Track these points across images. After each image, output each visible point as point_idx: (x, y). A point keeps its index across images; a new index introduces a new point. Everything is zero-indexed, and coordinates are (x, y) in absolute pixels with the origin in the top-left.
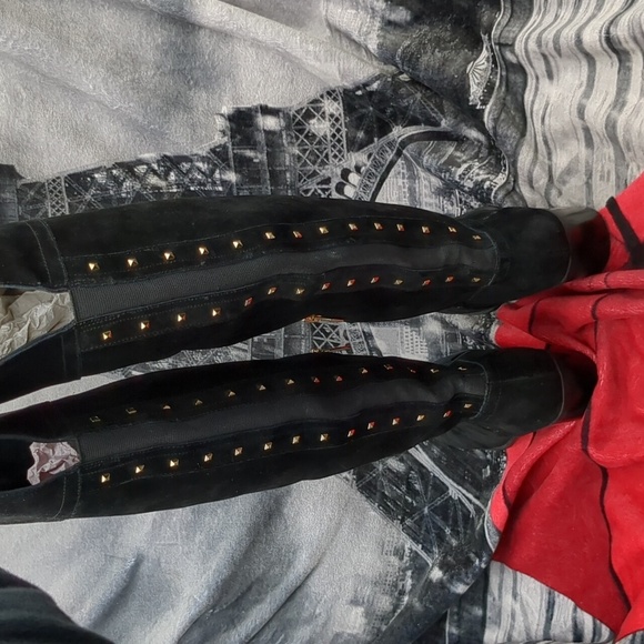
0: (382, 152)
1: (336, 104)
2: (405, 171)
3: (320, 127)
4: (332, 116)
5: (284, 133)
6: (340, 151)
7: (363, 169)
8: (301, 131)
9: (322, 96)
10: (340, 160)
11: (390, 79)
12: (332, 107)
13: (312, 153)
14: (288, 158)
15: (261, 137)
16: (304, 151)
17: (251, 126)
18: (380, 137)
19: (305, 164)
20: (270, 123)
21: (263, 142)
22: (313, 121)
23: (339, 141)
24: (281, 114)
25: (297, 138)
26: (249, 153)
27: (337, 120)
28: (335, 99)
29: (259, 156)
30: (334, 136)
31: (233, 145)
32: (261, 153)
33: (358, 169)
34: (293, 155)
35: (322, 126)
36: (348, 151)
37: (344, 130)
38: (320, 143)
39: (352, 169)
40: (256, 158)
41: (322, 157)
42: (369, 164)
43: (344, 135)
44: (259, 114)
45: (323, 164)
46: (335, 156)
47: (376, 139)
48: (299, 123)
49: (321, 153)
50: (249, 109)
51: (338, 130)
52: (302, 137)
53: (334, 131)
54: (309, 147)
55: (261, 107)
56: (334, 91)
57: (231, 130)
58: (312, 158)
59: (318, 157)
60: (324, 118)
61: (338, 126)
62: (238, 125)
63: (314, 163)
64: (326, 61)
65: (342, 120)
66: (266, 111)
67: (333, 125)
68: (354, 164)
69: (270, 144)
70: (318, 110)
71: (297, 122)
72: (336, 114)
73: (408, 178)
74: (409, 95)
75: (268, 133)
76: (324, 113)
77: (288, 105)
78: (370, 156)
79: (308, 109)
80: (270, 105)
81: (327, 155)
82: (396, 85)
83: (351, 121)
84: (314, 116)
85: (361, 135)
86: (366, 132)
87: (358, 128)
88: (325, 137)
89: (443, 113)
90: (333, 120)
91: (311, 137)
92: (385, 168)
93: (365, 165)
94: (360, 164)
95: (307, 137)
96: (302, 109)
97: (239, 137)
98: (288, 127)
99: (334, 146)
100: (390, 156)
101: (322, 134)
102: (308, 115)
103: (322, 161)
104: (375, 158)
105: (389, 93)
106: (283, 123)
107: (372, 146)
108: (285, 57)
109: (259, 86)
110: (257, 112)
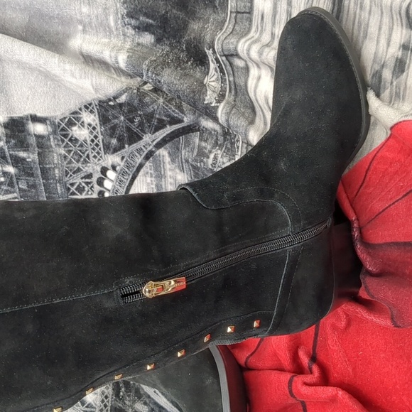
0: (132, 156)
1: (92, 116)
2: (152, 172)
3: (80, 133)
4: (90, 125)
5: (51, 137)
6: (98, 153)
7: (118, 168)
8: (65, 136)
9: (80, 109)
10: (99, 160)
11: (135, 91)
12: (90, 118)
13: (76, 153)
14: (56, 157)
15: (33, 141)
16: (69, 152)
17: (23, 131)
18: (130, 144)
19: (70, 162)
20: (40, 129)
21: (35, 144)
22: (74, 128)
23: (97, 145)
24: (48, 122)
25: (63, 141)
26: (22, 154)
27: (94, 128)
28: (91, 112)
29: (31, 156)
30: (92, 141)
31: (8, 148)
32: (33, 153)
33: (114, 168)
34: (60, 155)
35: (82, 133)
36: (105, 154)
37: (100, 137)
38: (81, 146)
39: (110, 167)
40: (29, 158)
41: (84, 156)
42: (122, 164)
43: (101, 141)
44: (30, 122)
45: (85, 162)
46: (95, 157)
47: (126, 146)
48: (63, 130)
49: (83, 153)
50: (21, 118)
51: (96, 137)
52: (66, 140)
53: (92, 137)
54: (73, 148)
55: (31, 116)
56: (90, 104)
57: (7, 135)
58: (77, 158)
59: (81, 156)
60: (83, 126)
61: (95, 133)
62: (13, 131)
63: (78, 161)
64: (81, 78)
65: (98, 129)
66: (35, 119)
67: (91, 133)
68: (110, 163)
69: (40, 146)
70: (78, 119)
71: (62, 128)
72: (94, 124)
73: (156, 177)
74: (152, 103)
75: (39, 137)
76: (83, 122)
77: (53, 114)
78: (123, 158)
79: (70, 118)
80: (39, 115)
81: (88, 155)
82: (141, 95)
83: (106, 130)
84: (75, 124)
85: (114, 141)
86: (119, 140)
87: (111, 136)
88: (85, 141)
89: (183, 112)
90: (91, 128)
91: (74, 141)
92: (135, 169)
93: (119, 165)
94: (116, 164)
95: (70, 140)
96: (65, 118)
97: (13, 141)
98: (54, 132)
99: (93, 149)
100: (139, 160)
101: (82, 138)
102: (71, 123)
103: (85, 160)
104: (127, 161)
105: (136, 103)
106: (50, 129)
107: (123, 151)
108: (48, 76)
109: (28, 99)
110: (27, 120)
